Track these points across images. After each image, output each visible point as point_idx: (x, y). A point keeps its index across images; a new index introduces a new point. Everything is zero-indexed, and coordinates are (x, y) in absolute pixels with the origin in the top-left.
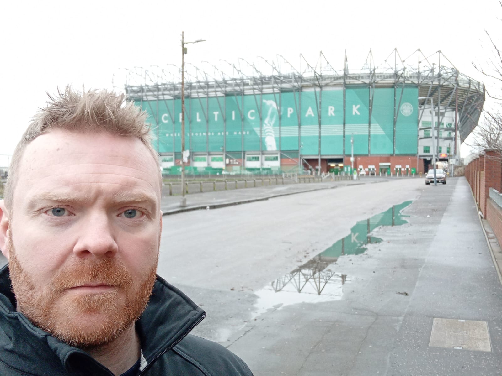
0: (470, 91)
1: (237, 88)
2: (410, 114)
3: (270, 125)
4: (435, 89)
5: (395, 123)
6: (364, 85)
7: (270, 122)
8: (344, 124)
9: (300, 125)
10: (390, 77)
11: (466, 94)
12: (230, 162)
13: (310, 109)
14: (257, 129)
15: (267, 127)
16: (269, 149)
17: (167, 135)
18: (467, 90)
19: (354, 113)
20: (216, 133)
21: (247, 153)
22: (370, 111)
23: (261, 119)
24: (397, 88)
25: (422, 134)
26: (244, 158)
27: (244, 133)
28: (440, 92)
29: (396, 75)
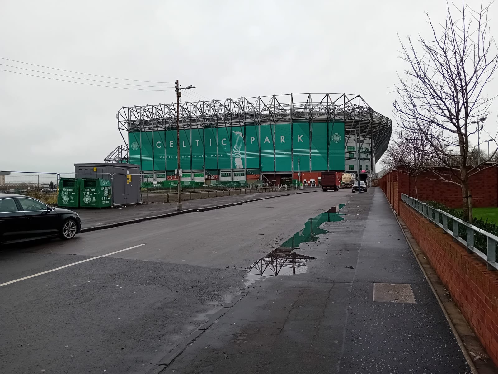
0: (382, 125)
1: (213, 122)
2: (339, 141)
3: (238, 150)
4: (357, 123)
5: (328, 148)
6: (306, 121)
7: (238, 148)
8: (292, 149)
9: (260, 150)
10: (324, 114)
11: (379, 126)
12: (208, 177)
13: (267, 138)
14: (228, 153)
15: (235, 151)
16: (238, 167)
17: (161, 157)
18: (379, 124)
19: (299, 141)
20: (197, 156)
21: (221, 170)
22: (311, 139)
23: (232, 145)
24: (329, 122)
25: (347, 156)
26: (219, 175)
27: (219, 156)
28: (360, 125)
29: (328, 113)
